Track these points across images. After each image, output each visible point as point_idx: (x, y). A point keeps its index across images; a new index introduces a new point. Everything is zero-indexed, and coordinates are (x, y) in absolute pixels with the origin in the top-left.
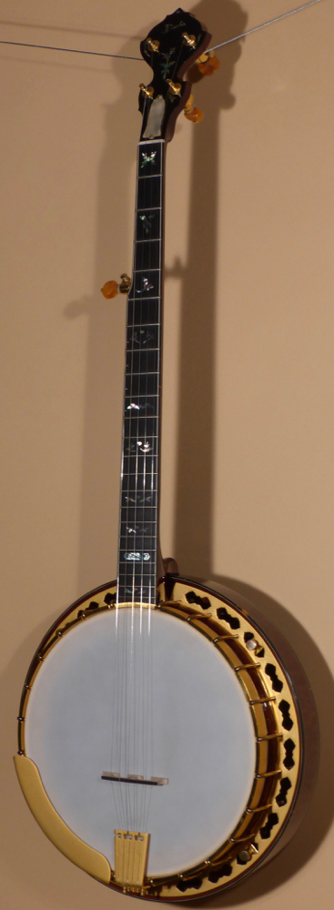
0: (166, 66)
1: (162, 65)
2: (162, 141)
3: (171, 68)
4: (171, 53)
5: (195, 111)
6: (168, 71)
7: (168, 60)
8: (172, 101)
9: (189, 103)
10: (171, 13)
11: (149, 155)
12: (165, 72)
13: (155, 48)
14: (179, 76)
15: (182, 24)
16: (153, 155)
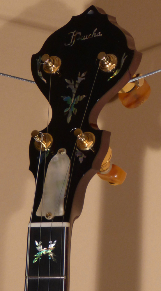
0: (72, 101)
1: (65, 98)
2: (65, 225)
3: (80, 106)
4: (80, 80)
5: (114, 170)
6: (75, 110)
7: (74, 91)
8: (81, 160)
9: (107, 160)
10: (79, 12)
11: (45, 245)
12: (71, 111)
13: (54, 69)
14: (91, 121)
15: (96, 34)
16: (52, 246)
